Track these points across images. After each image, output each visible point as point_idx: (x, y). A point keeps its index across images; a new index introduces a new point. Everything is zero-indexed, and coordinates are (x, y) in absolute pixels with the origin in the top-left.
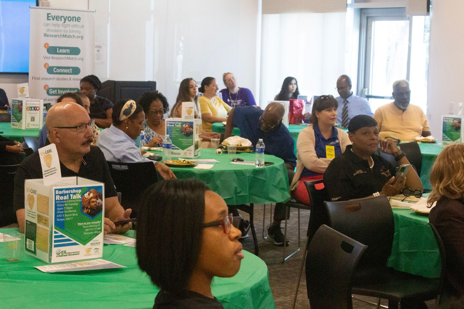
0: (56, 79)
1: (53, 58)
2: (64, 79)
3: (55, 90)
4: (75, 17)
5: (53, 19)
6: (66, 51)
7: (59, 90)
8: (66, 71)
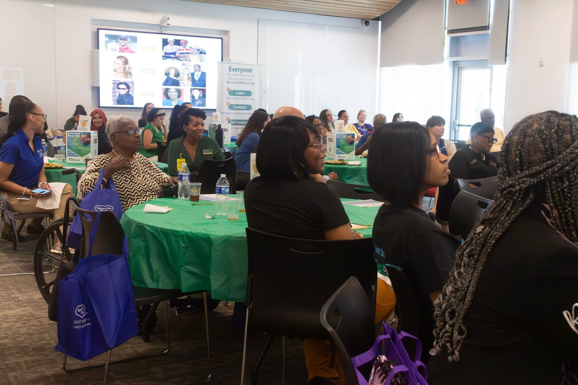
0: (235, 114)
1: (233, 98)
2: (240, 113)
4: (248, 69)
5: (233, 71)
6: (242, 93)
7: (237, 121)
8: (242, 107)
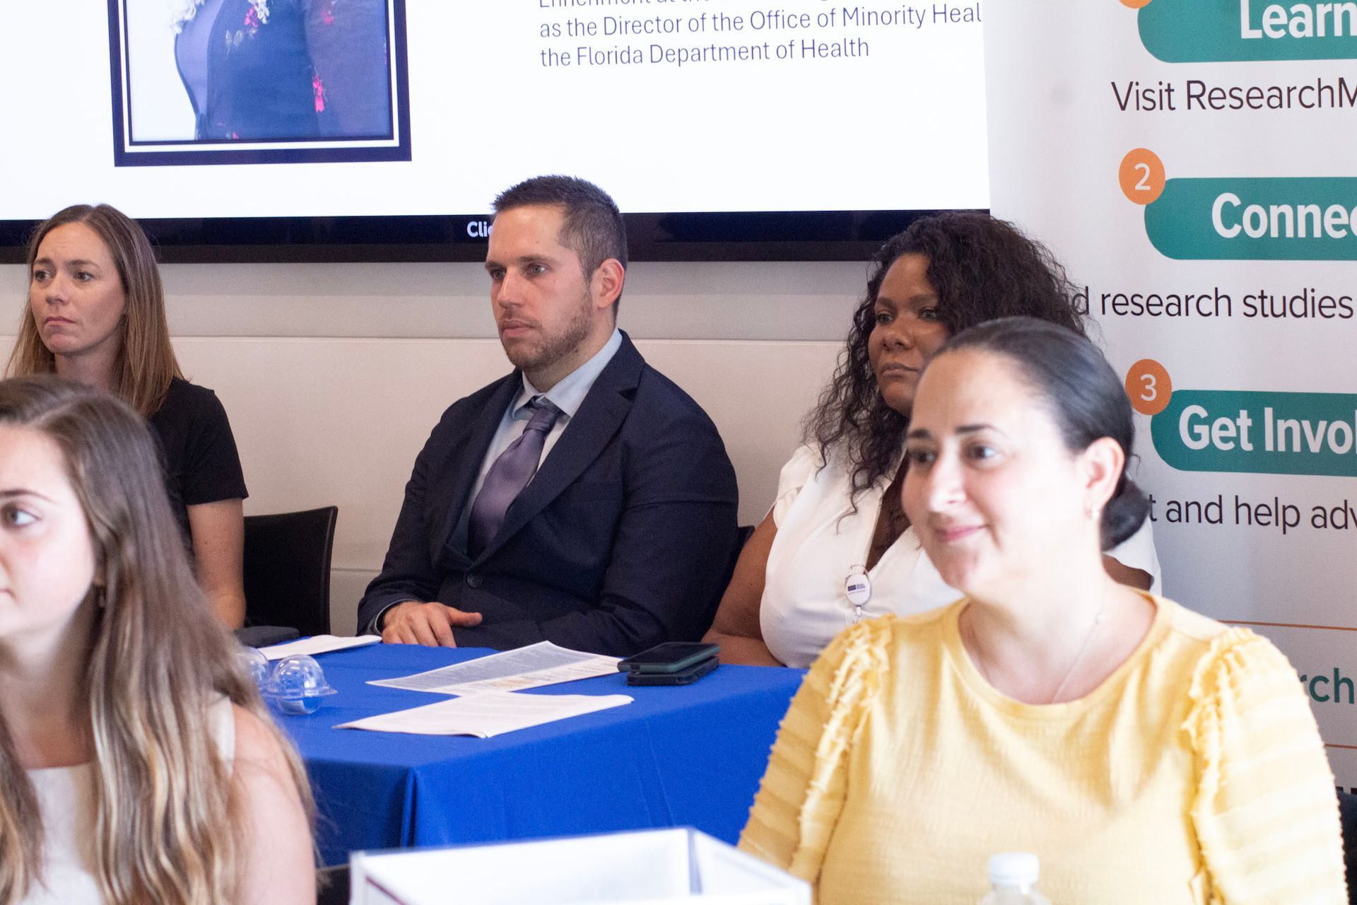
0: (1238, 307)
1: (1199, 95)
2: (1318, 306)
3: (1234, 417)
6: (1329, 17)
7: (1269, 412)
8: (1331, 221)
